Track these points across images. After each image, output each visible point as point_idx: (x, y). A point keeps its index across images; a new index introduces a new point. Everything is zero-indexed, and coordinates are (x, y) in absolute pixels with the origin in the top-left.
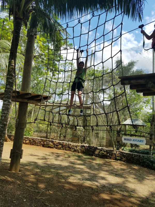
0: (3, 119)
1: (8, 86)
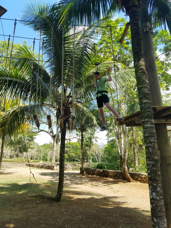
0: (150, 151)
1: (145, 100)
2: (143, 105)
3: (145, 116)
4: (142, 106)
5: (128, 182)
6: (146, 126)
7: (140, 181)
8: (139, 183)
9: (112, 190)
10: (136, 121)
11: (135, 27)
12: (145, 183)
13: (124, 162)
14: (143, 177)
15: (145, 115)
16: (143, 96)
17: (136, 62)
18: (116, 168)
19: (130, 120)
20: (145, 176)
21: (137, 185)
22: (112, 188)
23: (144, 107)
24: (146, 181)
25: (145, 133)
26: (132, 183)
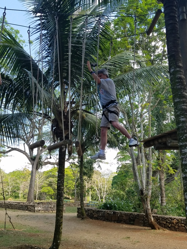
1: (183, 118)
2: (181, 125)
3: (182, 139)
4: (179, 126)
5: (152, 229)
6: (184, 152)
7: (169, 227)
8: (167, 231)
9: (128, 240)
10: (169, 143)
11: (171, 21)
12: (176, 231)
13: (147, 198)
14: (174, 221)
15: (182, 137)
16: (180, 113)
17: (172, 69)
18: (133, 209)
19: (160, 141)
20: (178, 220)
21: (166, 234)
22: (129, 238)
23: (181, 127)
24: (178, 228)
25: (183, 160)
26: (158, 231)
